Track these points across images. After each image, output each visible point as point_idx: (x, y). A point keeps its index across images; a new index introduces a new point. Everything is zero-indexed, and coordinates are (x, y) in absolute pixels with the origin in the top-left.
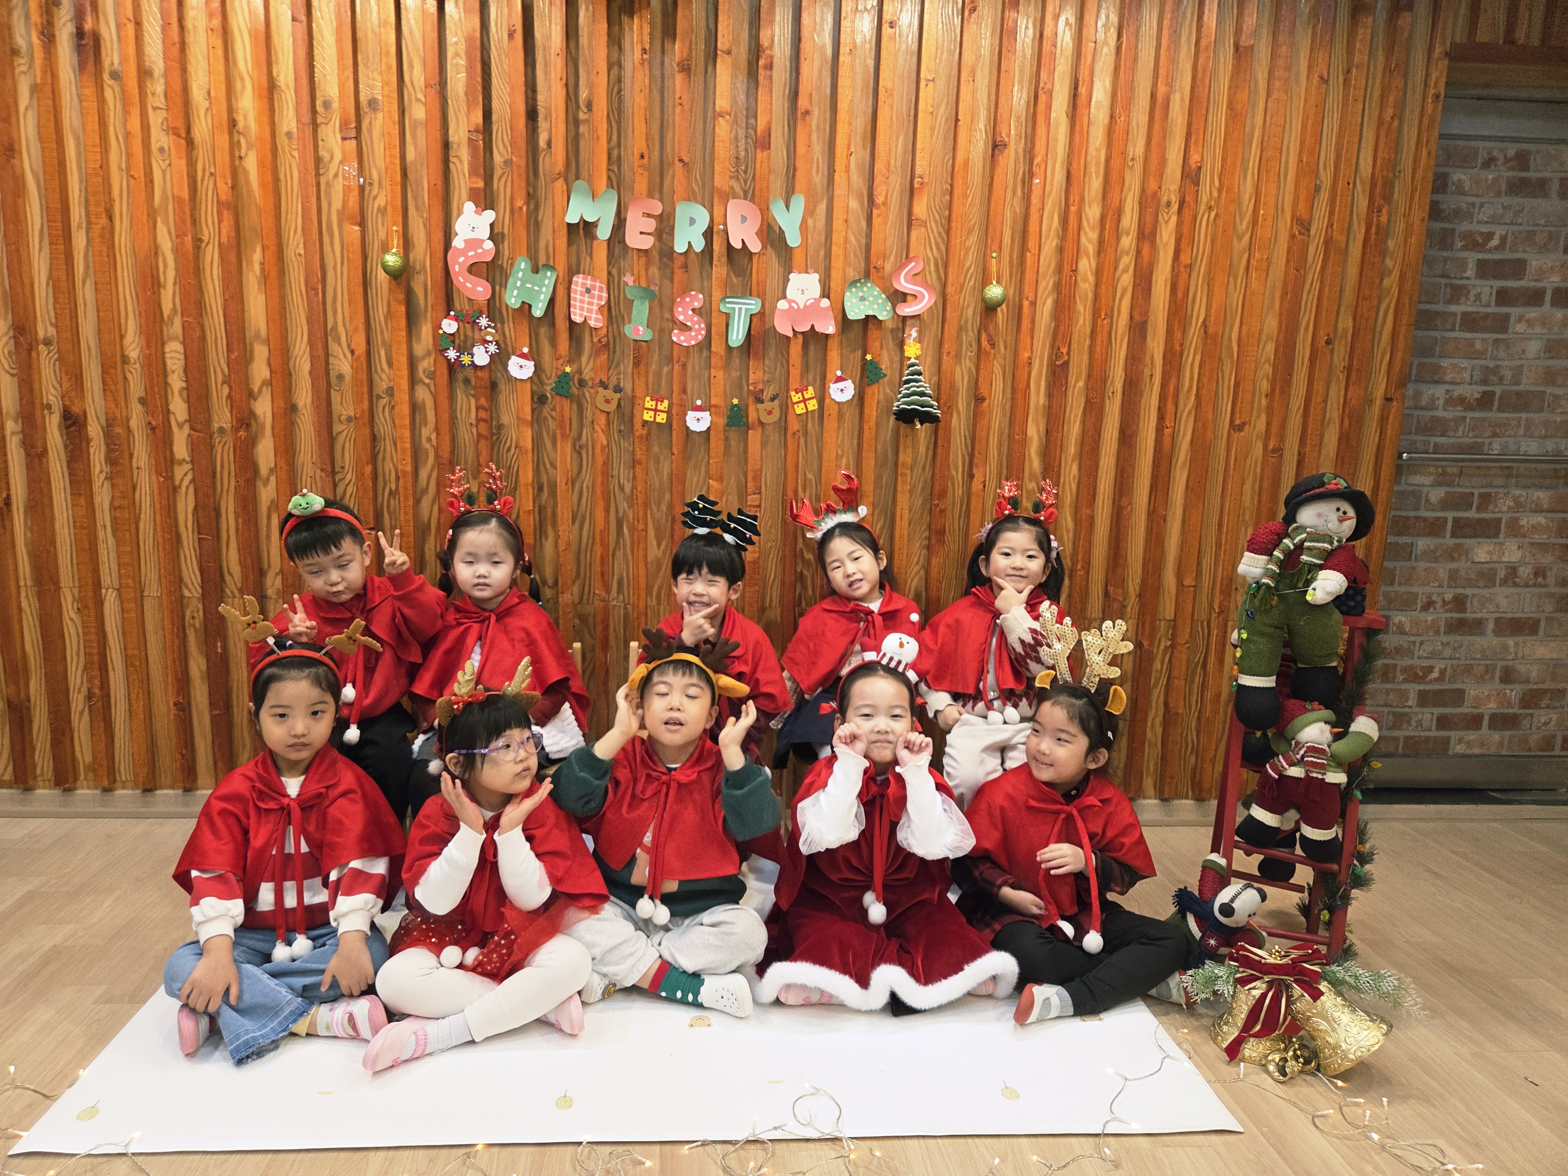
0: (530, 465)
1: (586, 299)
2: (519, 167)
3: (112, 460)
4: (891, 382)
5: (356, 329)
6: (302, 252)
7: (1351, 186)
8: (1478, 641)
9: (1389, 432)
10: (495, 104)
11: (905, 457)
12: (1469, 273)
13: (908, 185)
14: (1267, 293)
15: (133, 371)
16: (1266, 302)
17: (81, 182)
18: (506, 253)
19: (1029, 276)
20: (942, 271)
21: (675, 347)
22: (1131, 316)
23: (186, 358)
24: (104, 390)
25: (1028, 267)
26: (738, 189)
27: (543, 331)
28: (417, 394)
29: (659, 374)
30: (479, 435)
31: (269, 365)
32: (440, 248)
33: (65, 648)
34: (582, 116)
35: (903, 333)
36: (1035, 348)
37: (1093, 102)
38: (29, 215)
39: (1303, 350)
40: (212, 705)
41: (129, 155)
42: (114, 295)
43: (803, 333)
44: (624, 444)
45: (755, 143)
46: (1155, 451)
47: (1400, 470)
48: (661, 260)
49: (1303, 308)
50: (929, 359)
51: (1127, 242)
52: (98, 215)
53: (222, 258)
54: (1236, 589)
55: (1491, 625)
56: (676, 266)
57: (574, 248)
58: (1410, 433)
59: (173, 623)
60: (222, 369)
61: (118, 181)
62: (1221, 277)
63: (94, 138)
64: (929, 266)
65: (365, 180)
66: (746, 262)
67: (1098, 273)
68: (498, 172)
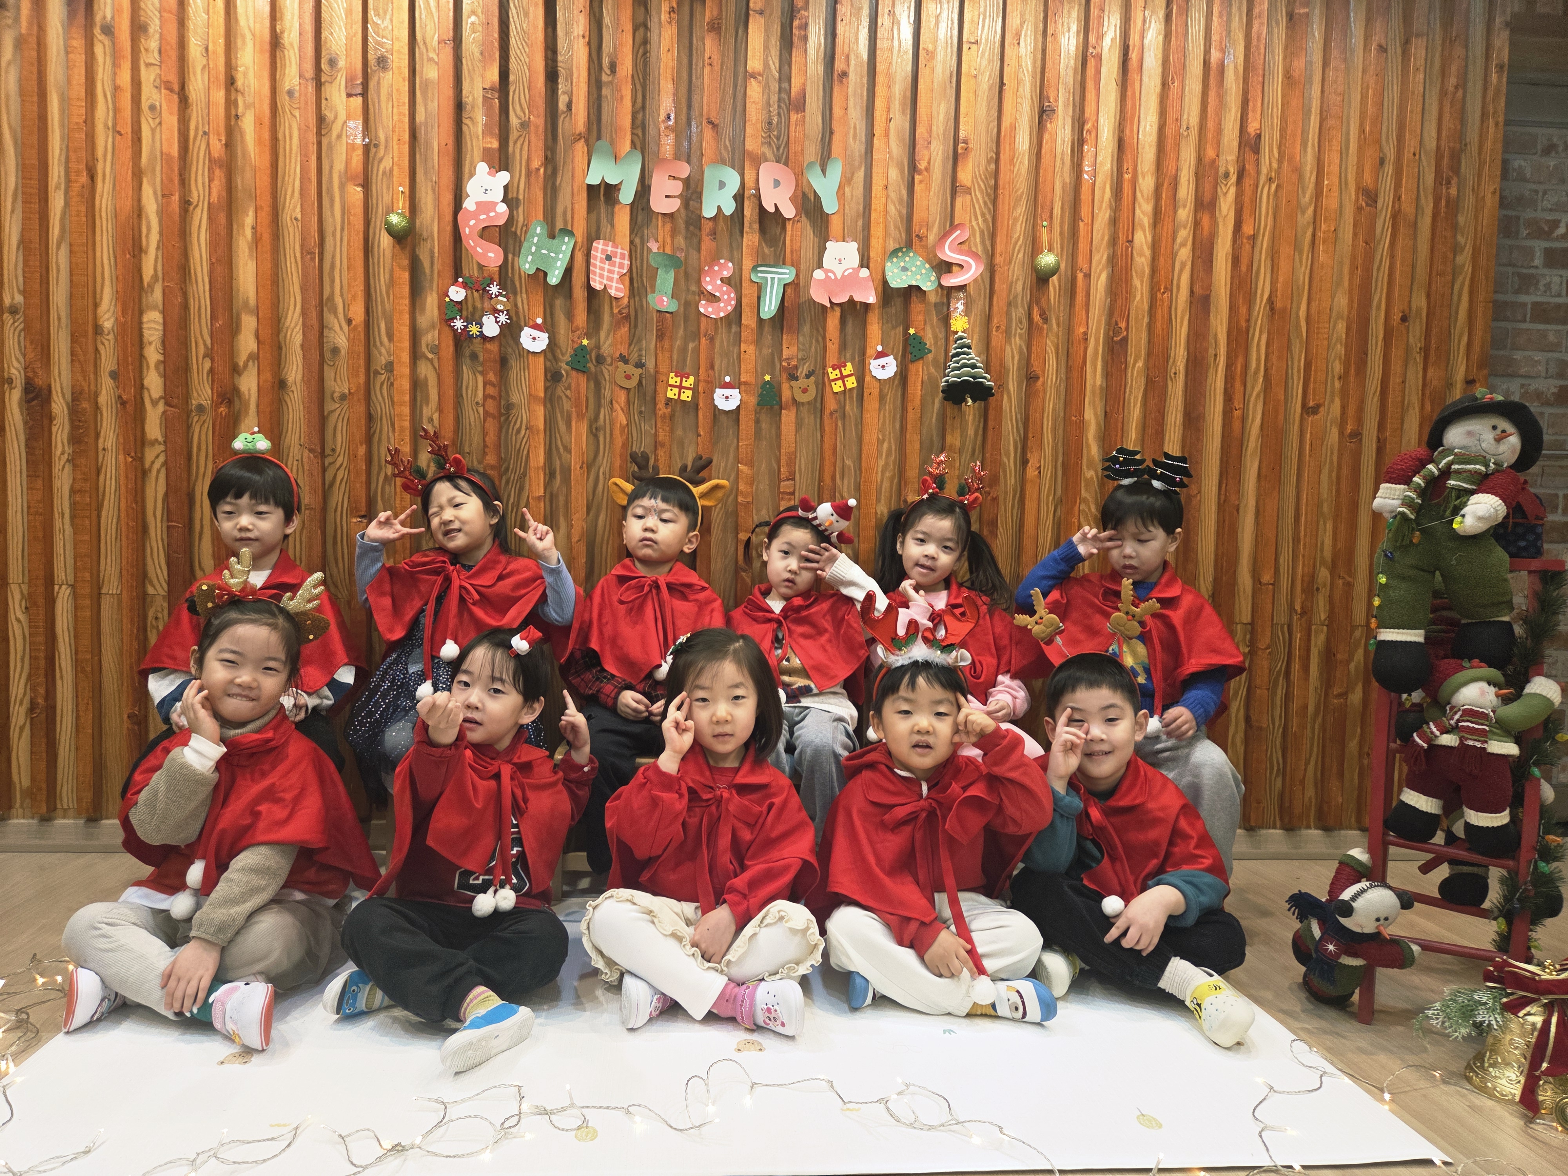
0: (542, 446)
1: (607, 266)
2: (537, 127)
3: (75, 439)
4: (935, 361)
5: (354, 297)
6: (299, 216)
7: (1417, 157)
10: (513, 65)
11: (954, 440)
12: (1537, 262)
13: (951, 154)
14: (1336, 270)
15: (106, 342)
16: (1335, 277)
17: (62, 139)
18: (521, 217)
19: (1082, 245)
20: (988, 243)
21: (703, 319)
22: (1192, 292)
23: (164, 330)
24: (72, 361)
25: (1081, 237)
26: (769, 154)
27: (559, 302)
28: (419, 370)
29: (684, 350)
30: (486, 413)
31: (257, 336)
32: (448, 211)
33: (8, 651)
34: (605, 78)
35: (949, 306)
36: (1090, 323)
37: (1144, 69)
39: (1377, 329)
41: (116, 110)
42: (90, 255)
43: (840, 305)
44: (645, 427)
45: (789, 106)
46: (1223, 436)
48: (687, 228)
49: (1373, 287)
50: (976, 337)
51: (1184, 214)
52: (78, 173)
53: (210, 218)
54: (1318, 589)
56: (704, 233)
57: (594, 216)
59: (132, 623)
60: (204, 341)
61: (103, 140)
62: (1285, 250)
63: (79, 90)
64: (975, 236)
65: (371, 140)
66: (778, 231)
67: (1155, 246)
68: (514, 135)
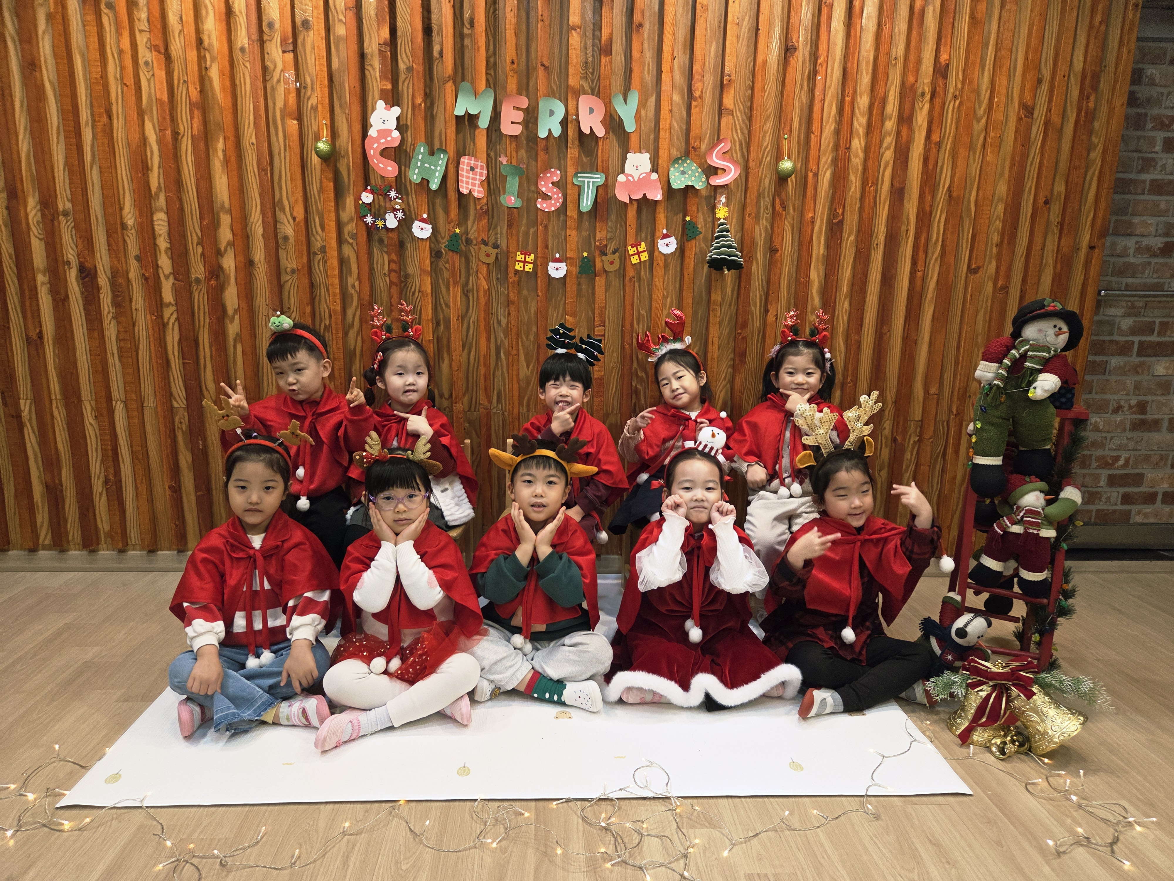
0: (430, 305)
1: (471, 175)
2: (418, 72)
3: (116, 303)
4: (705, 239)
5: (296, 201)
6: (254, 141)
7: (1066, 78)
8: (1155, 437)
9: (1092, 274)
10: (399, 23)
11: (716, 297)
12: (1158, 148)
13: (719, 82)
14: (999, 165)
15: (130, 235)
16: (998, 172)
17: (86, 89)
18: (410, 139)
19: (813, 153)
20: (745, 150)
21: (540, 213)
22: (892, 185)
23: (169, 226)
24: (109, 250)
25: (812, 146)
26: (587, 87)
27: (438, 201)
28: (343, 251)
29: (527, 234)
30: (391, 282)
31: (232, 230)
32: (358, 137)
33: (87, 446)
34: (466, 31)
35: (715, 199)
36: (817, 210)
37: (864, 15)
38: (48, 116)
39: (1027, 209)
40: (197, 488)
41: (122, 68)
42: (114, 175)
43: (637, 200)
44: (501, 289)
45: (600, 50)
46: (909, 290)
47: (1099, 304)
48: (527, 144)
49: (1027, 176)
50: (734, 220)
51: (890, 125)
52: (100, 115)
53: (194, 147)
54: (970, 396)
55: (1165, 424)
56: (539, 149)
57: (461, 135)
58: (1107, 275)
59: (166, 426)
60: (197, 234)
61: (114, 88)
62: (963, 152)
63: (95, 54)
64: (735, 146)
65: (300, 85)
66: (593, 144)
67: (867, 150)
68: (402, 77)
